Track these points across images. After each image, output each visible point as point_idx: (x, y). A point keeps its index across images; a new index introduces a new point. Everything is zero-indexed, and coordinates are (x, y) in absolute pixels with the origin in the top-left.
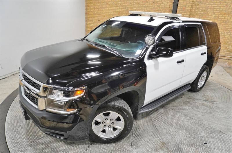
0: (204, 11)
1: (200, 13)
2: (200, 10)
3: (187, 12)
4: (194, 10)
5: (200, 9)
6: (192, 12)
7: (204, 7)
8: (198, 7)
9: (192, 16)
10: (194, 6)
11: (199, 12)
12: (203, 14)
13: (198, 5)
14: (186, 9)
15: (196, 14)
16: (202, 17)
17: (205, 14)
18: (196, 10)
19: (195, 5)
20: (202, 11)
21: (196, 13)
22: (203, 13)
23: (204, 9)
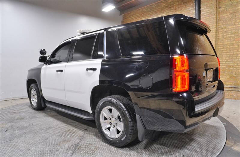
0: (235, 33)
1: (230, 37)
2: (230, 34)
3: (212, 38)
4: (221, 35)
5: (229, 31)
6: (219, 37)
7: (234, 28)
8: (225, 30)
9: (220, 42)
10: (220, 31)
11: (228, 36)
12: (234, 37)
13: (225, 28)
14: (210, 35)
15: (225, 39)
16: (234, 41)
17: (237, 37)
18: (224, 34)
19: (222, 29)
20: (232, 34)
21: (225, 37)
22: (233, 35)
23: (234, 31)
